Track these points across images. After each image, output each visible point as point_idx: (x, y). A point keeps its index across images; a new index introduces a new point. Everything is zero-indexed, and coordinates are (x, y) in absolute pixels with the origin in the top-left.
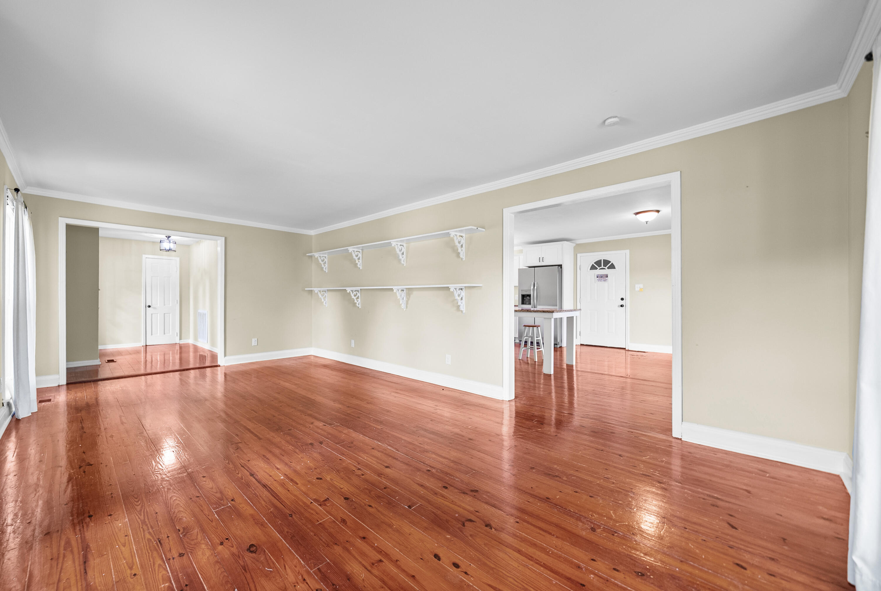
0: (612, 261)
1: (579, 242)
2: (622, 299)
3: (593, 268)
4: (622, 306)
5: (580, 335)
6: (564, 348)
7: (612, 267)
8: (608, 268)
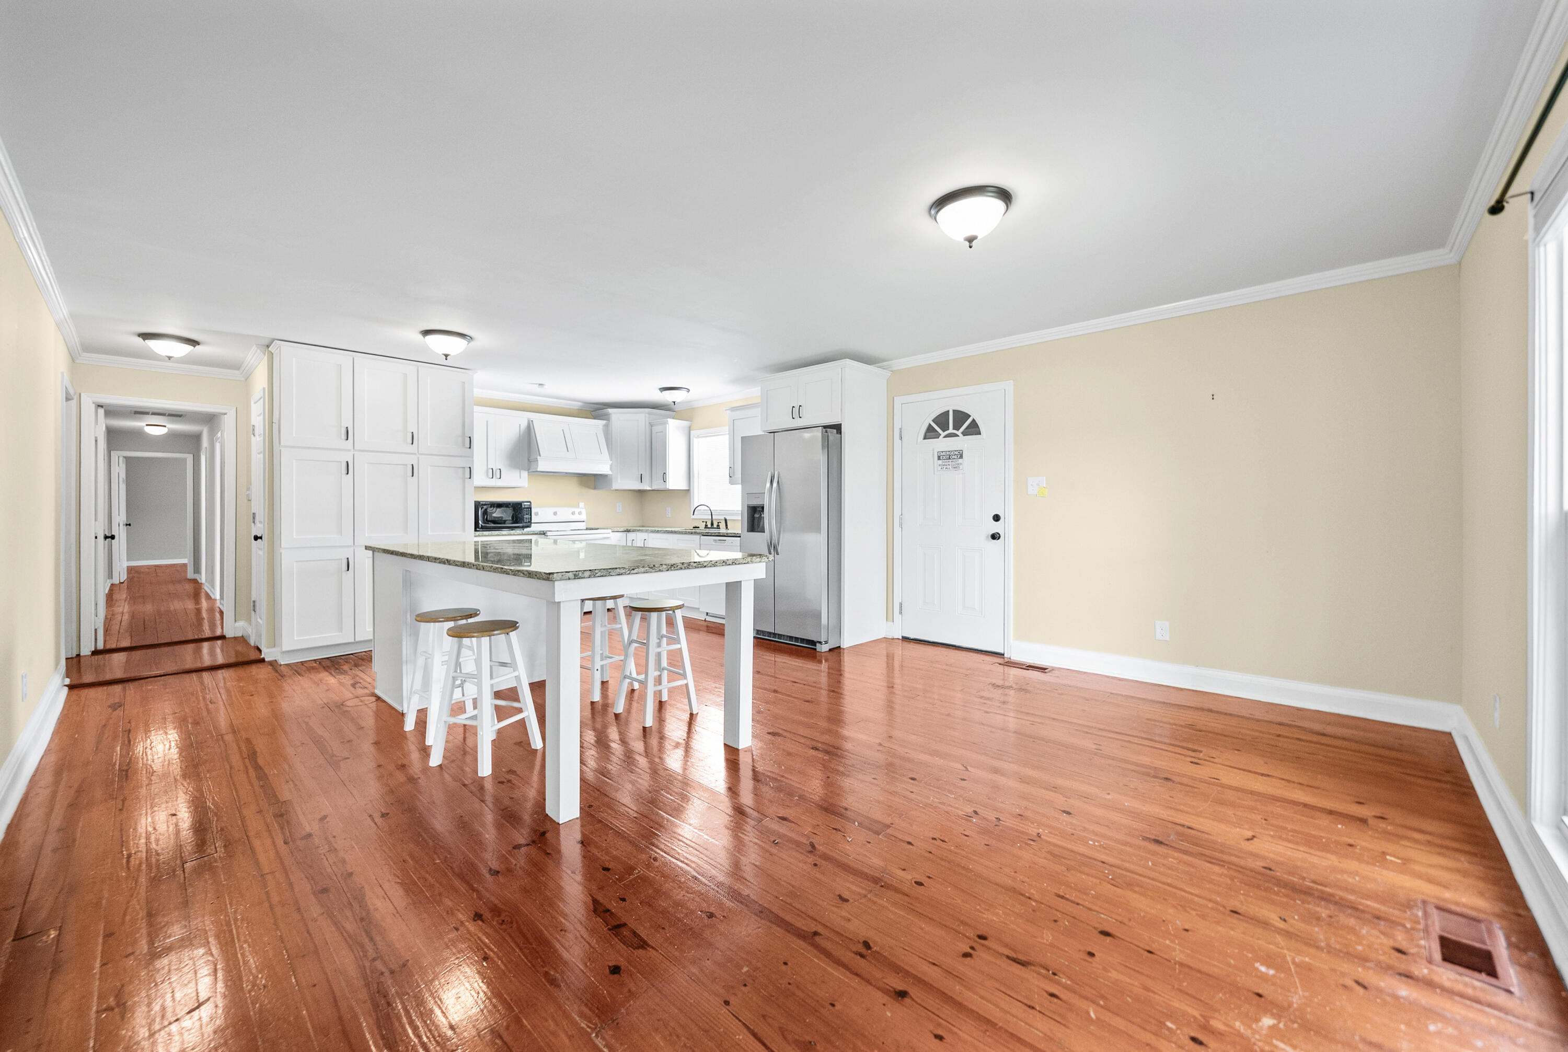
0: (975, 415)
1: (900, 364)
2: (997, 518)
3: (930, 433)
4: (995, 537)
5: (901, 613)
6: (845, 651)
7: (974, 429)
8: (964, 434)
